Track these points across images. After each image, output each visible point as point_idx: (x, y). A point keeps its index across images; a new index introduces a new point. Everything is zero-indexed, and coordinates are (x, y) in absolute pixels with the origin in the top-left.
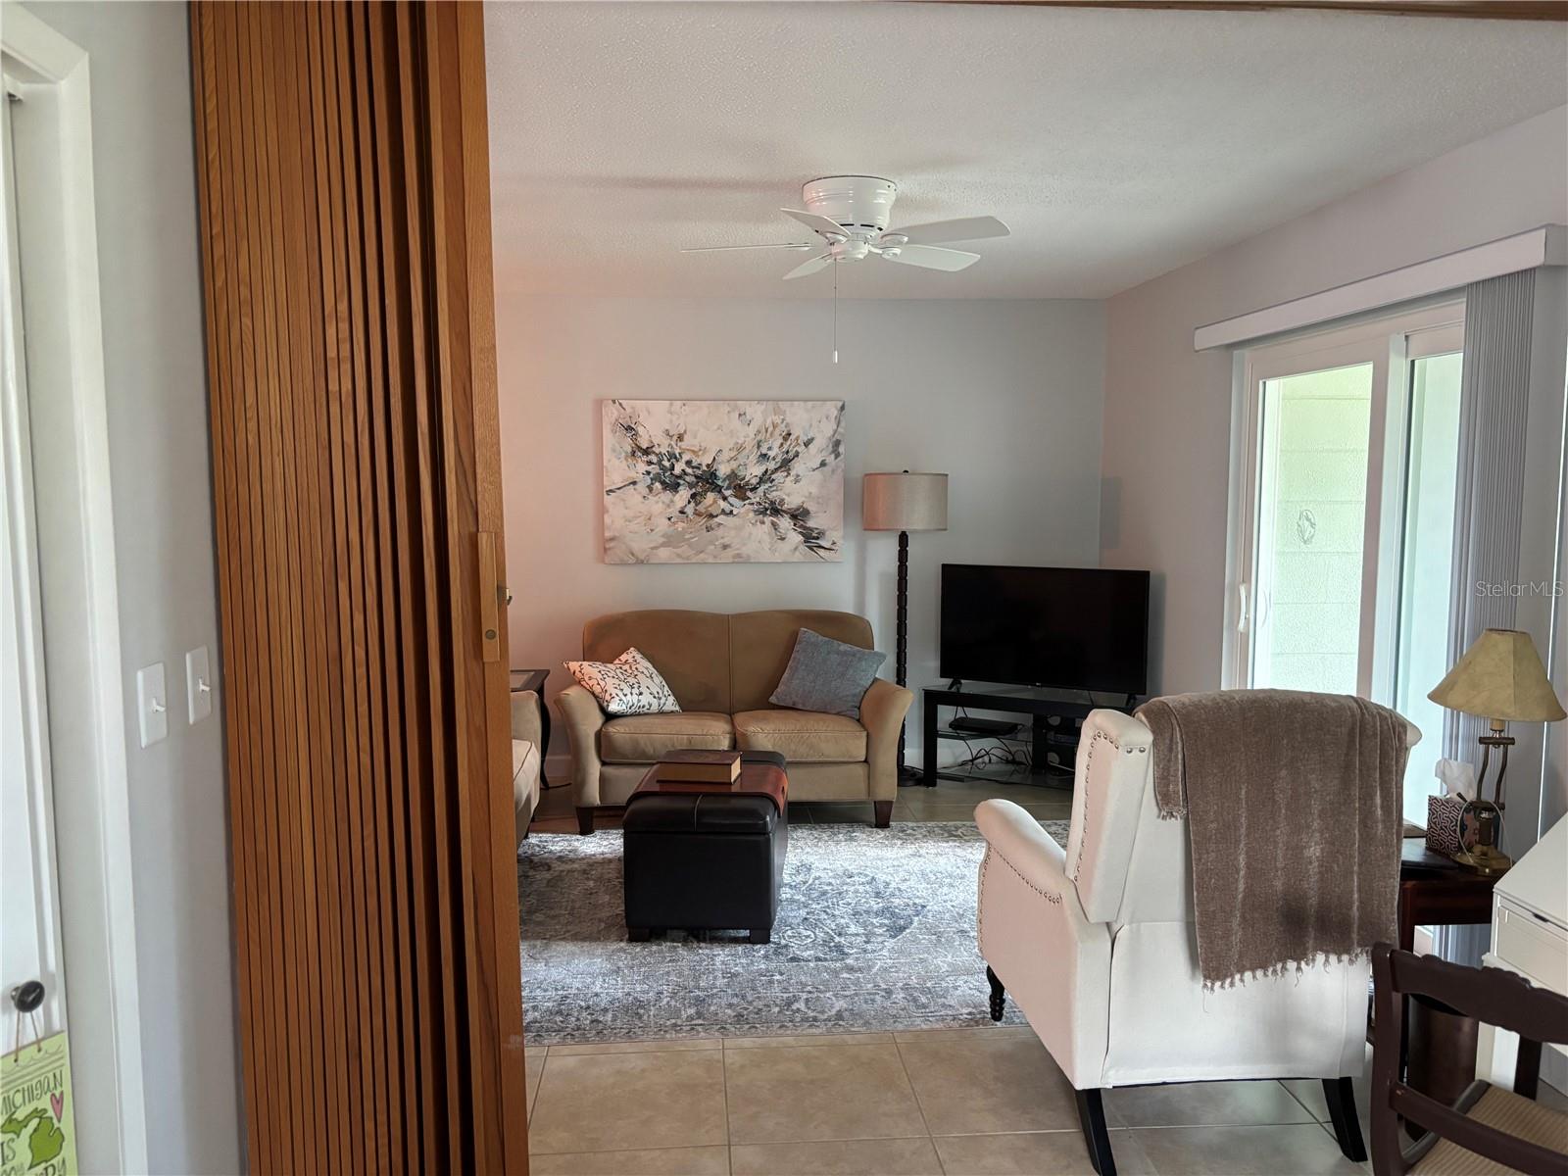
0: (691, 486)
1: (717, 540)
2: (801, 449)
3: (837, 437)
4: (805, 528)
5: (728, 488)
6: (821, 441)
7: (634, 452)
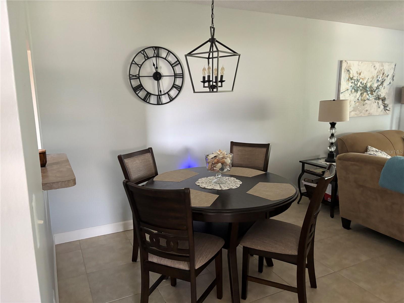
0: (361, 90)
1: (365, 109)
2: (386, 78)
3: (394, 74)
4: (384, 103)
5: (369, 91)
6: (390, 76)
7: (349, 79)
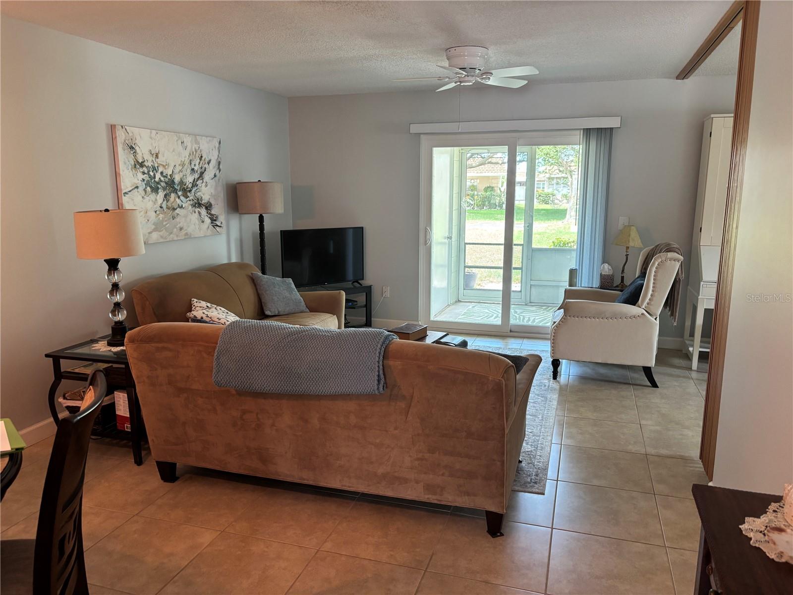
0: (164, 189)
1: (177, 225)
2: (206, 166)
3: (219, 160)
4: (210, 214)
5: (179, 191)
6: (213, 163)
7: (135, 165)
